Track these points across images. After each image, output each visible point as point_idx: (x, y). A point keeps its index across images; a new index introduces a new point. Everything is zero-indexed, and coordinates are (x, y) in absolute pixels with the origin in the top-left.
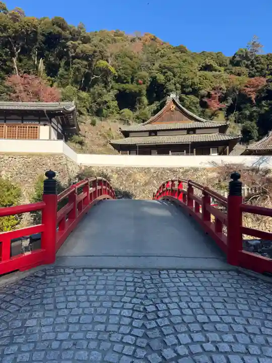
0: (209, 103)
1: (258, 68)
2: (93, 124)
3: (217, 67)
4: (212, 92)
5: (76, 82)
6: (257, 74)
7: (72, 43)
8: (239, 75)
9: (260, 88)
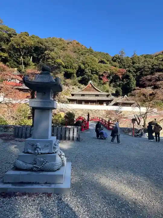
0: (102, 79)
1: (123, 64)
3: (106, 62)
4: (104, 74)
6: (123, 67)
8: (115, 66)
9: (123, 73)
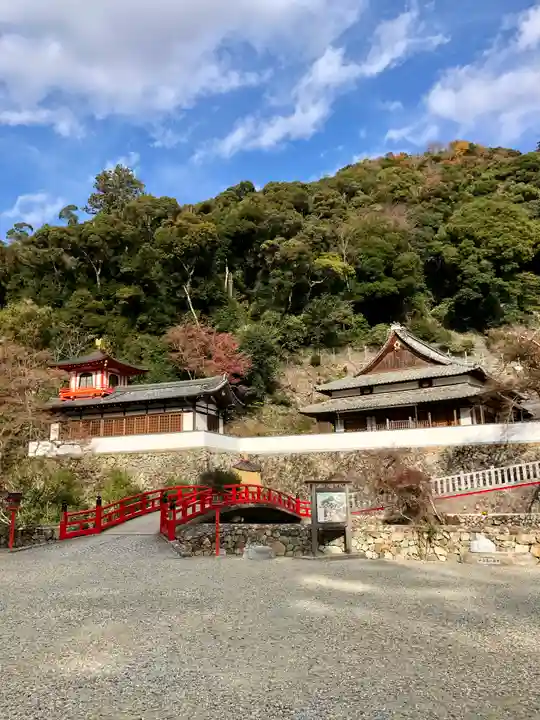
2: (316, 363)
5: (279, 303)
7: (268, 244)
